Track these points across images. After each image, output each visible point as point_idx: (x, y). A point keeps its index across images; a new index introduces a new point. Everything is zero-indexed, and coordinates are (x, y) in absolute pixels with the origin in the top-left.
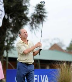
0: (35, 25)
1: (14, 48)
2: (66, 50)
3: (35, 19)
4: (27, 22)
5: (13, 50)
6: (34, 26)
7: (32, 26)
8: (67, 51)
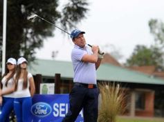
0: (70, 24)
1: (35, 61)
2: (125, 64)
3: (70, 14)
4: (56, 20)
5: (35, 63)
6: (68, 26)
7: (65, 25)
8: (128, 65)
